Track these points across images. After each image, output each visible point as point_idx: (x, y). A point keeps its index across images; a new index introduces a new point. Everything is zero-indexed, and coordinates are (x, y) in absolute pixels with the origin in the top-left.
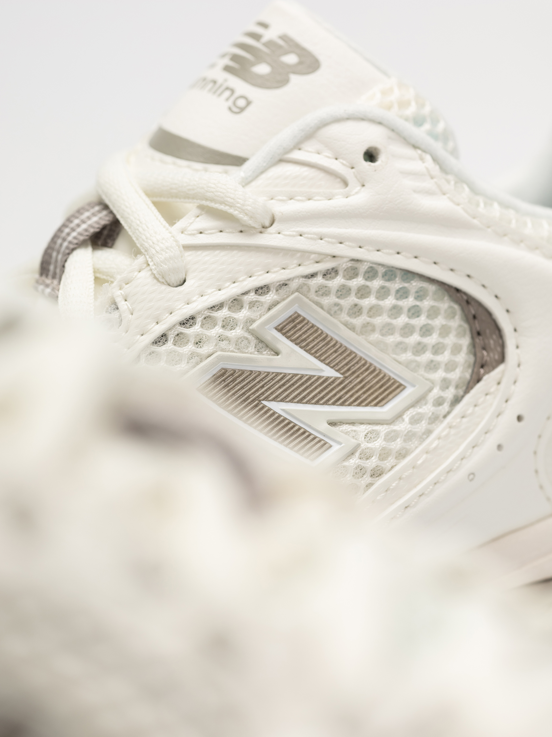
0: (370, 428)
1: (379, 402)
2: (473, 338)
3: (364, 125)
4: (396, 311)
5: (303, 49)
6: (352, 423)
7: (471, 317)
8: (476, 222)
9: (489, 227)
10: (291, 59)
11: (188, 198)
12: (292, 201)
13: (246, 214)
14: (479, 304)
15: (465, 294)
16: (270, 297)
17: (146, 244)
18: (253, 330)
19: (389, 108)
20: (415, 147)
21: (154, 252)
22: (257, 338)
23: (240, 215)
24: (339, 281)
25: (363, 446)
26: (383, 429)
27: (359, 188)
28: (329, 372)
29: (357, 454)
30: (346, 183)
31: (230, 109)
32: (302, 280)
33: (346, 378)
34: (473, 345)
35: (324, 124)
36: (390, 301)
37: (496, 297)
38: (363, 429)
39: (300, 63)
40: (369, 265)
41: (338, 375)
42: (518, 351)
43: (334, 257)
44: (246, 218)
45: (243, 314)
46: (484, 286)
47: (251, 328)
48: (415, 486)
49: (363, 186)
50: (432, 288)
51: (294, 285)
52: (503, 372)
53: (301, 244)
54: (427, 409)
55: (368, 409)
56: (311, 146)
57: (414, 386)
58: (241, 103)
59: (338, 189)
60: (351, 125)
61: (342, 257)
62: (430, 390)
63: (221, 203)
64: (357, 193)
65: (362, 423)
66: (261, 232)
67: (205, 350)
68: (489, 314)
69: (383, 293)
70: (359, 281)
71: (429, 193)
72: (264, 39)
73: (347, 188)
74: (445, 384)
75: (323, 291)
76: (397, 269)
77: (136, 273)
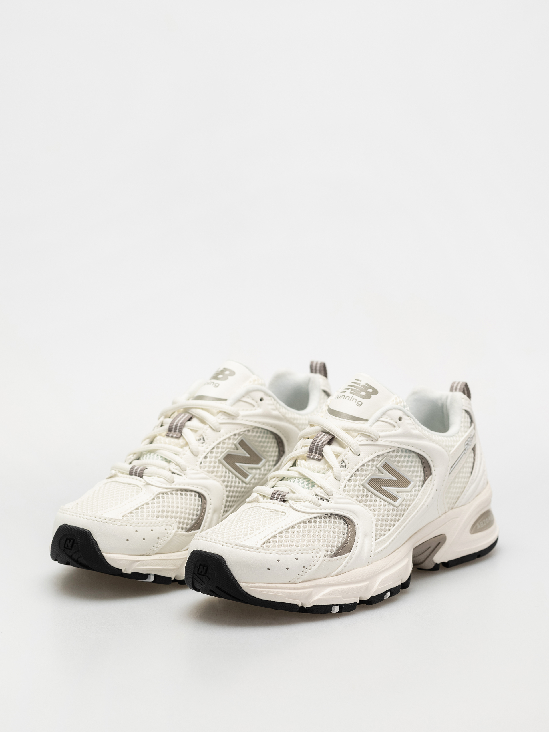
0: (406, 493)
1: (407, 486)
2: (423, 468)
3: (397, 411)
4: (408, 461)
5: (373, 387)
6: (402, 492)
7: (423, 463)
8: (424, 437)
9: (427, 438)
10: (370, 390)
11: (352, 431)
12: (383, 432)
13: (374, 436)
14: (426, 459)
15: (423, 456)
16: (381, 458)
17: (350, 444)
18: (378, 467)
19: (398, 404)
20: (408, 416)
21: (353, 446)
22: (378, 469)
23: (373, 436)
24: (395, 454)
25: (406, 498)
26: (409, 494)
27: (398, 428)
28: (394, 478)
29: (405, 500)
30: (395, 427)
31: (357, 405)
32: (387, 454)
33: (398, 480)
34: (424, 470)
35: (387, 411)
36: (407, 459)
37: (430, 457)
38: (405, 494)
39: (373, 392)
40: (401, 449)
41: (396, 479)
42: (435, 472)
43: (394, 447)
44: (374, 437)
45: (375, 463)
46: (427, 454)
47: (377, 467)
48: (416, 509)
49: (399, 427)
50: (415, 455)
51: (385, 455)
52: (432, 478)
53: (387, 444)
54: (417, 488)
55: (404, 488)
56: (385, 416)
57: (413, 482)
58: (360, 403)
59: (393, 429)
60: (394, 411)
61: (396, 447)
62: (417, 483)
63: (367, 433)
64: (398, 430)
65: (404, 492)
66: (377, 441)
67: (368, 473)
68: (427, 461)
69: (405, 457)
70: (400, 454)
71: (414, 429)
72: (361, 385)
73: (396, 428)
74: (420, 481)
75: (392, 456)
76: (407, 450)
77: (348, 452)
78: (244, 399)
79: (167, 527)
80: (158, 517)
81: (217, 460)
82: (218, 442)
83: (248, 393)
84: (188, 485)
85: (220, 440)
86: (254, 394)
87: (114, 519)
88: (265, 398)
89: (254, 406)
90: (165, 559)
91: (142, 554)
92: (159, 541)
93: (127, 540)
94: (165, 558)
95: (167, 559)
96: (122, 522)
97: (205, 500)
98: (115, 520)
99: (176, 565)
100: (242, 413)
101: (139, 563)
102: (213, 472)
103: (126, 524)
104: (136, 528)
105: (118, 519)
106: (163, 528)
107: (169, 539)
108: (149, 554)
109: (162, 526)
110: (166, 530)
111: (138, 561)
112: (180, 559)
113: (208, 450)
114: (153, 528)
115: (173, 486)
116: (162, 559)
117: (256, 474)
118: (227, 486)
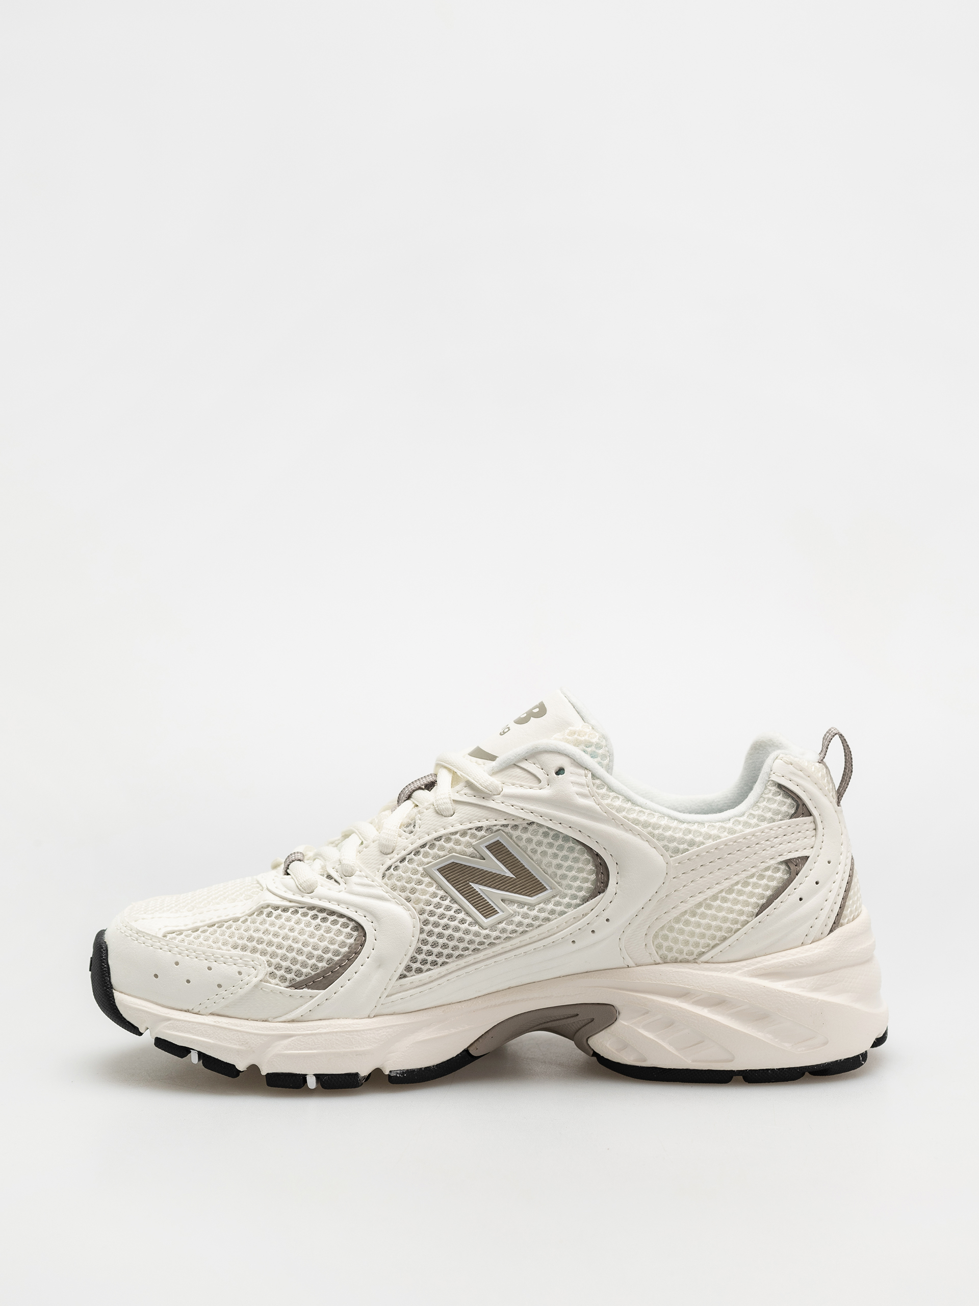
1: (531, 894)
6: (513, 902)
33: (517, 878)
41: (513, 876)
65: (517, 903)
78: (524, 765)
79: (244, 970)
80: (235, 947)
81: (420, 869)
82: (435, 835)
83: (533, 755)
84: (339, 903)
85: (442, 832)
86: (546, 758)
87: (144, 932)
88: (569, 769)
89: (540, 781)
90: (225, 1028)
91: (186, 1008)
92: (221, 991)
93: (156, 976)
94: (225, 1026)
95: (229, 1029)
96: (155, 941)
97: (364, 938)
98: (145, 935)
99: (247, 1043)
100: (508, 790)
101: (170, 1024)
102: (403, 889)
103: (162, 946)
104: (178, 958)
105: (150, 935)
106: (236, 969)
107: (241, 992)
108: (199, 1011)
109: (235, 964)
110: (240, 973)
111: (169, 1019)
112: (261, 1035)
113: (411, 848)
114: (214, 965)
115: (307, 899)
116: (217, 1027)
117: (516, 913)
118: (426, 922)
